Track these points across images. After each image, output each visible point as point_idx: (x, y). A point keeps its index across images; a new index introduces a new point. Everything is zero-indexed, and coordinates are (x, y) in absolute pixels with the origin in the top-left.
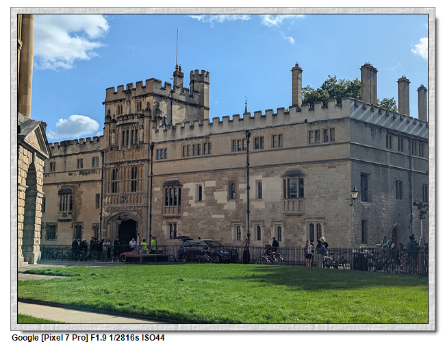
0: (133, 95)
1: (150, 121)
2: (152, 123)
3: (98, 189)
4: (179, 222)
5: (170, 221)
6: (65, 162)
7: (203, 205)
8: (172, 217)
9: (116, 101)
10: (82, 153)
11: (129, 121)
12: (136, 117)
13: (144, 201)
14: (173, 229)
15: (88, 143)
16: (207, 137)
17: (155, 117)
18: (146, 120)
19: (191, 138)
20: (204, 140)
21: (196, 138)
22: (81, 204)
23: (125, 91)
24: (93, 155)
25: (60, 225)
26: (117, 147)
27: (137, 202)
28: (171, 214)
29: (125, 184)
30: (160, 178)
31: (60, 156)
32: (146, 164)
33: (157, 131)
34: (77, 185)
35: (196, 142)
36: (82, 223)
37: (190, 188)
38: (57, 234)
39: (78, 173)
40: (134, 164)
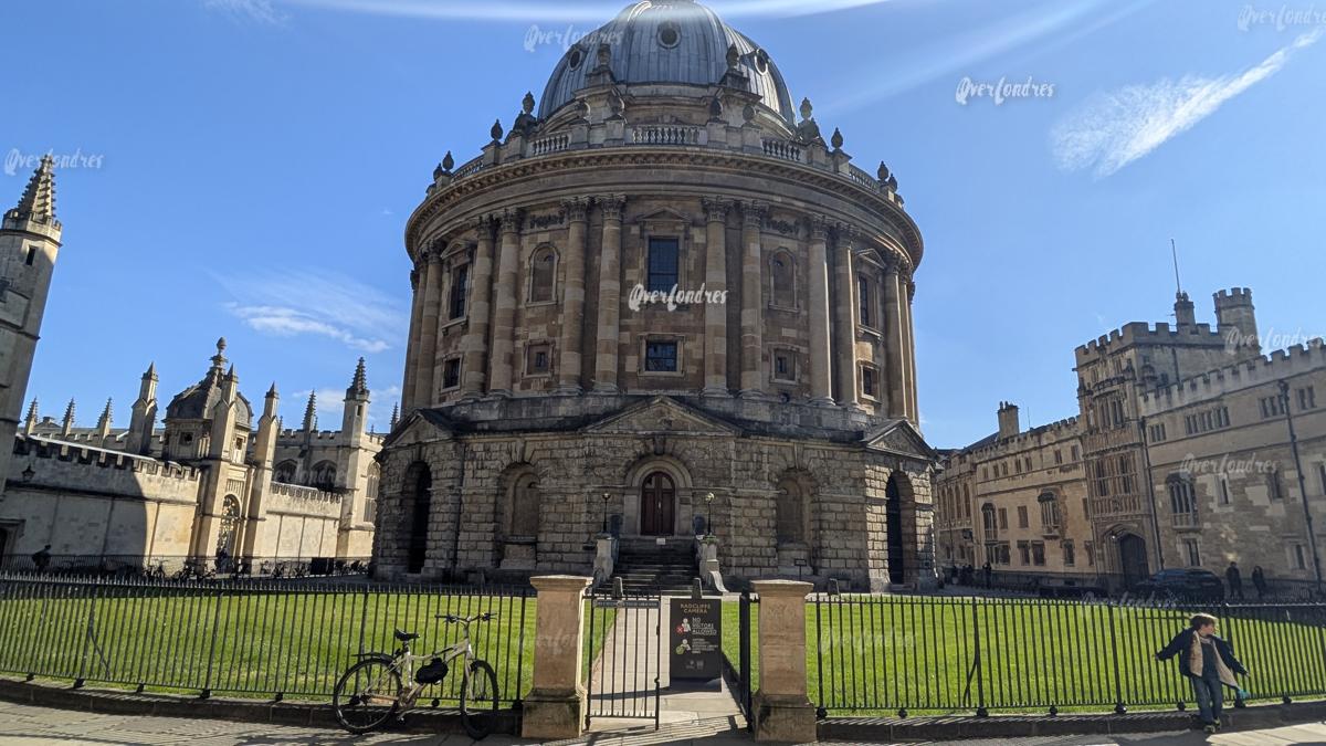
0: (1108, 352)
1: (1134, 386)
2: (1138, 389)
3: (1083, 492)
4: (1200, 538)
5: (1186, 536)
6: (1041, 456)
7: (1231, 509)
8: (1188, 531)
9: (1087, 364)
10: (1059, 442)
11: (1107, 390)
12: (1115, 382)
13: (1144, 505)
14: (1194, 550)
15: (1063, 428)
16: (1218, 399)
17: (1143, 379)
18: (1128, 385)
19: (1196, 404)
20: (1215, 404)
21: (1202, 402)
22: (1066, 514)
23: (1096, 348)
24: (1073, 443)
25: (1047, 543)
26: (1098, 429)
27: (1135, 508)
28: (1184, 526)
29: (1114, 482)
30: (1162, 470)
31: (1035, 449)
32: (1138, 450)
33: (1146, 400)
34: (1058, 487)
35: (1202, 408)
36: (1072, 540)
37: (1209, 484)
38: (1045, 557)
39: (1058, 470)
40: (1122, 451)
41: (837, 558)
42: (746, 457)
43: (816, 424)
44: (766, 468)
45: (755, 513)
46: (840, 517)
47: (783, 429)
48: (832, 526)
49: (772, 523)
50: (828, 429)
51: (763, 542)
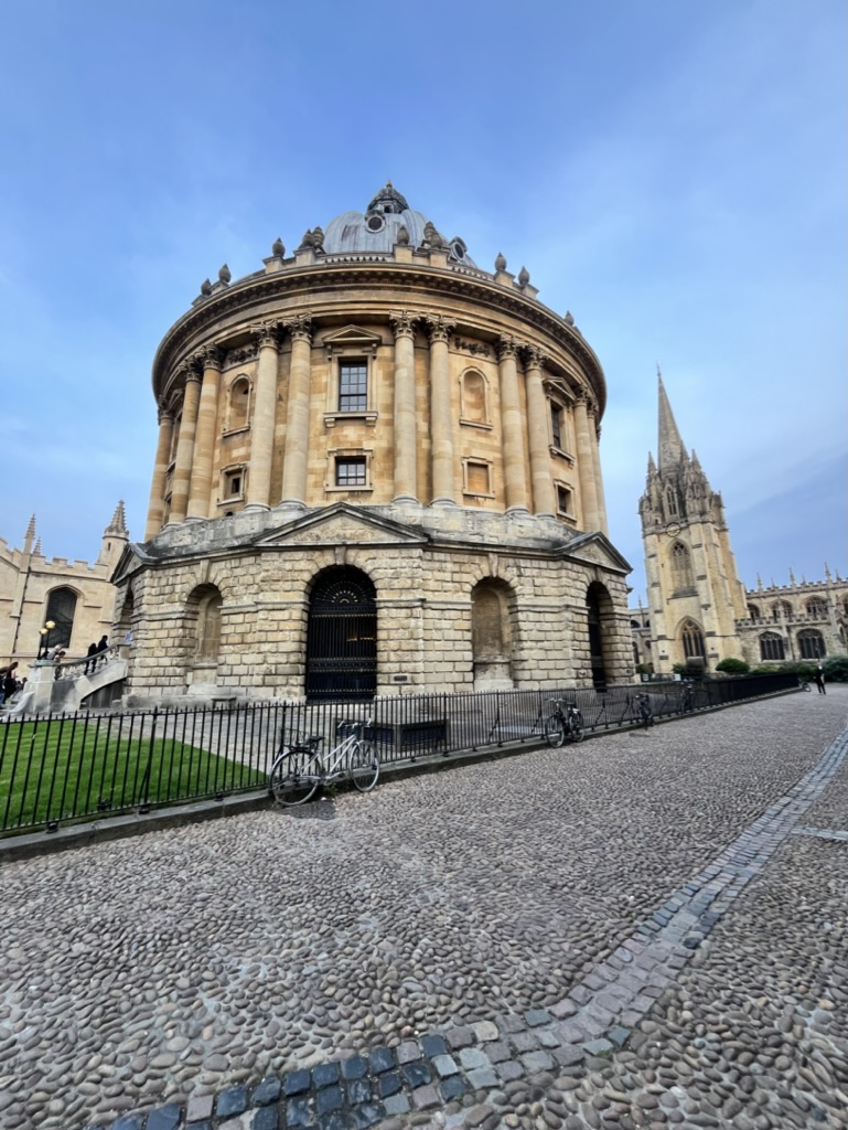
41: (231, 675)
42: (163, 582)
43: (228, 535)
44: (178, 588)
45: (163, 634)
46: (240, 629)
47: (196, 549)
48: (230, 640)
49: (177, 642)
50: (237, 538)
51: (166, 661)
